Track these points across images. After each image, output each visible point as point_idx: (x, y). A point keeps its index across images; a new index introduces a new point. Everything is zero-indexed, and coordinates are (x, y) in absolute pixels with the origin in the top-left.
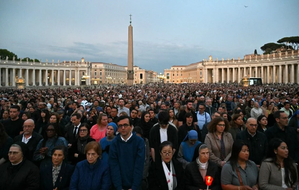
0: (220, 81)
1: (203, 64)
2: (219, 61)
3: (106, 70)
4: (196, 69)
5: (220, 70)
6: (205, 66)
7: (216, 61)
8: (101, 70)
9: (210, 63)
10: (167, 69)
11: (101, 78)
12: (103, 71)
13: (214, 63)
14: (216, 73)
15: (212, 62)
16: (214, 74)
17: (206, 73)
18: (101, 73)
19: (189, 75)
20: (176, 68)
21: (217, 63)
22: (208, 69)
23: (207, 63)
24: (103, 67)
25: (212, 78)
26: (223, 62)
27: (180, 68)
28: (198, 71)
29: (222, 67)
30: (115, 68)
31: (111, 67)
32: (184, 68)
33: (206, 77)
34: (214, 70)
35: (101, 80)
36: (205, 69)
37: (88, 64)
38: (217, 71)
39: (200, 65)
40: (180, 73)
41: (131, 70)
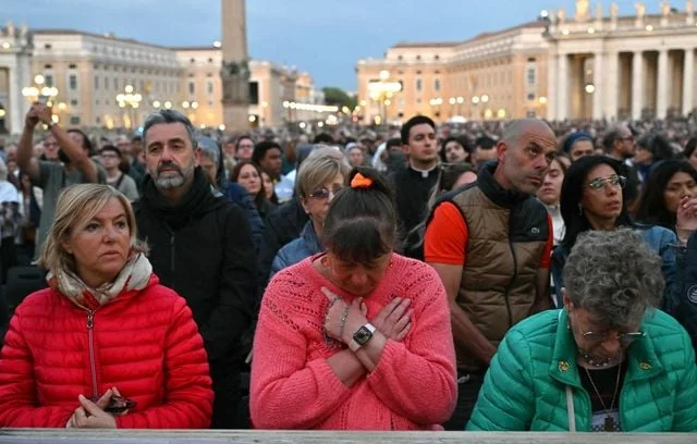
0: (625, 111)
1: (546, 34)
2: (621, 19)
3: (96, 67)
4: (508, 58)
5: (626, 58)
6: (555, 41)
7: (606, 20)
8: (73, 66)
9: (580, 28)
10: (372, 61)
11: (74, 102)
12: (83, 72)
13: (599, 26)
14: (605, 72)
15: (592, 21)
16: (597, 79)
17: (559, 74)
18: (73, 78)
19: (475, 84)
20: (409, 56)
21: (613, 26)
22: (571, 57)
23: (565, 30)
24: (84, 53)
25: (585, 98)
26: (639, 24)
27: (428, 55)
28: (520, 65)
29: (637, 46)
30: (132, 55)
31: (116, 53)
32: (447, 55)
33: (563, 95)
34: (598, 60)
35: (73, 111)
36: (557, 57)
37: (17, 35)
38: (614, 64)
39: (532, 38)
40: (428, 79)
41: (238, 59)
